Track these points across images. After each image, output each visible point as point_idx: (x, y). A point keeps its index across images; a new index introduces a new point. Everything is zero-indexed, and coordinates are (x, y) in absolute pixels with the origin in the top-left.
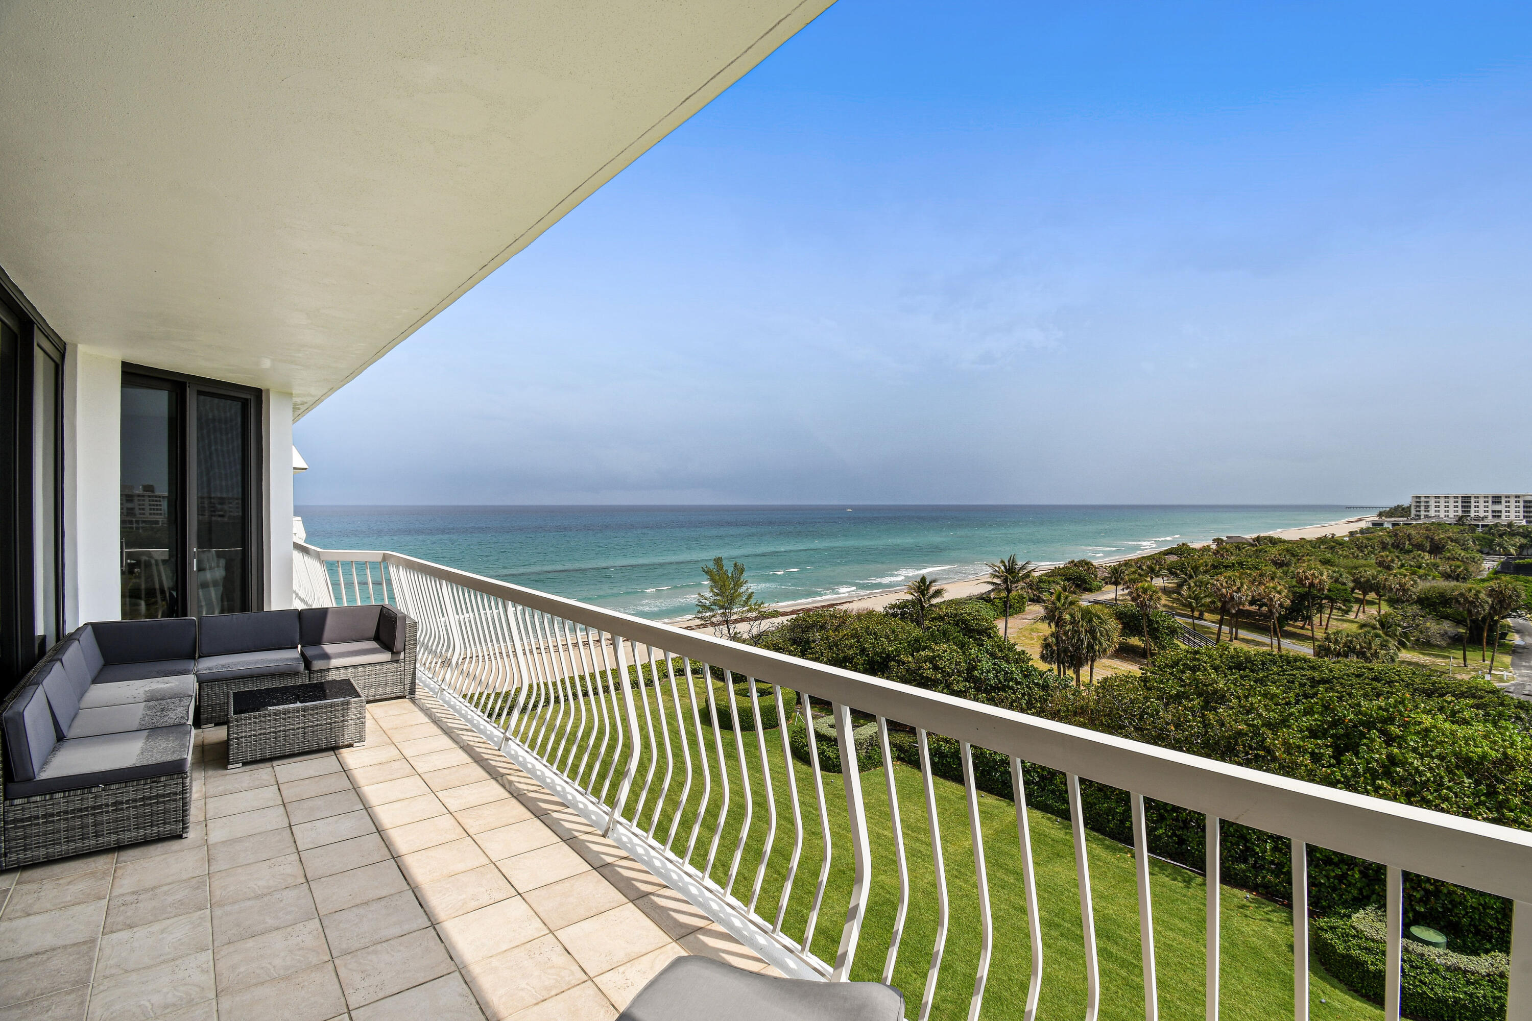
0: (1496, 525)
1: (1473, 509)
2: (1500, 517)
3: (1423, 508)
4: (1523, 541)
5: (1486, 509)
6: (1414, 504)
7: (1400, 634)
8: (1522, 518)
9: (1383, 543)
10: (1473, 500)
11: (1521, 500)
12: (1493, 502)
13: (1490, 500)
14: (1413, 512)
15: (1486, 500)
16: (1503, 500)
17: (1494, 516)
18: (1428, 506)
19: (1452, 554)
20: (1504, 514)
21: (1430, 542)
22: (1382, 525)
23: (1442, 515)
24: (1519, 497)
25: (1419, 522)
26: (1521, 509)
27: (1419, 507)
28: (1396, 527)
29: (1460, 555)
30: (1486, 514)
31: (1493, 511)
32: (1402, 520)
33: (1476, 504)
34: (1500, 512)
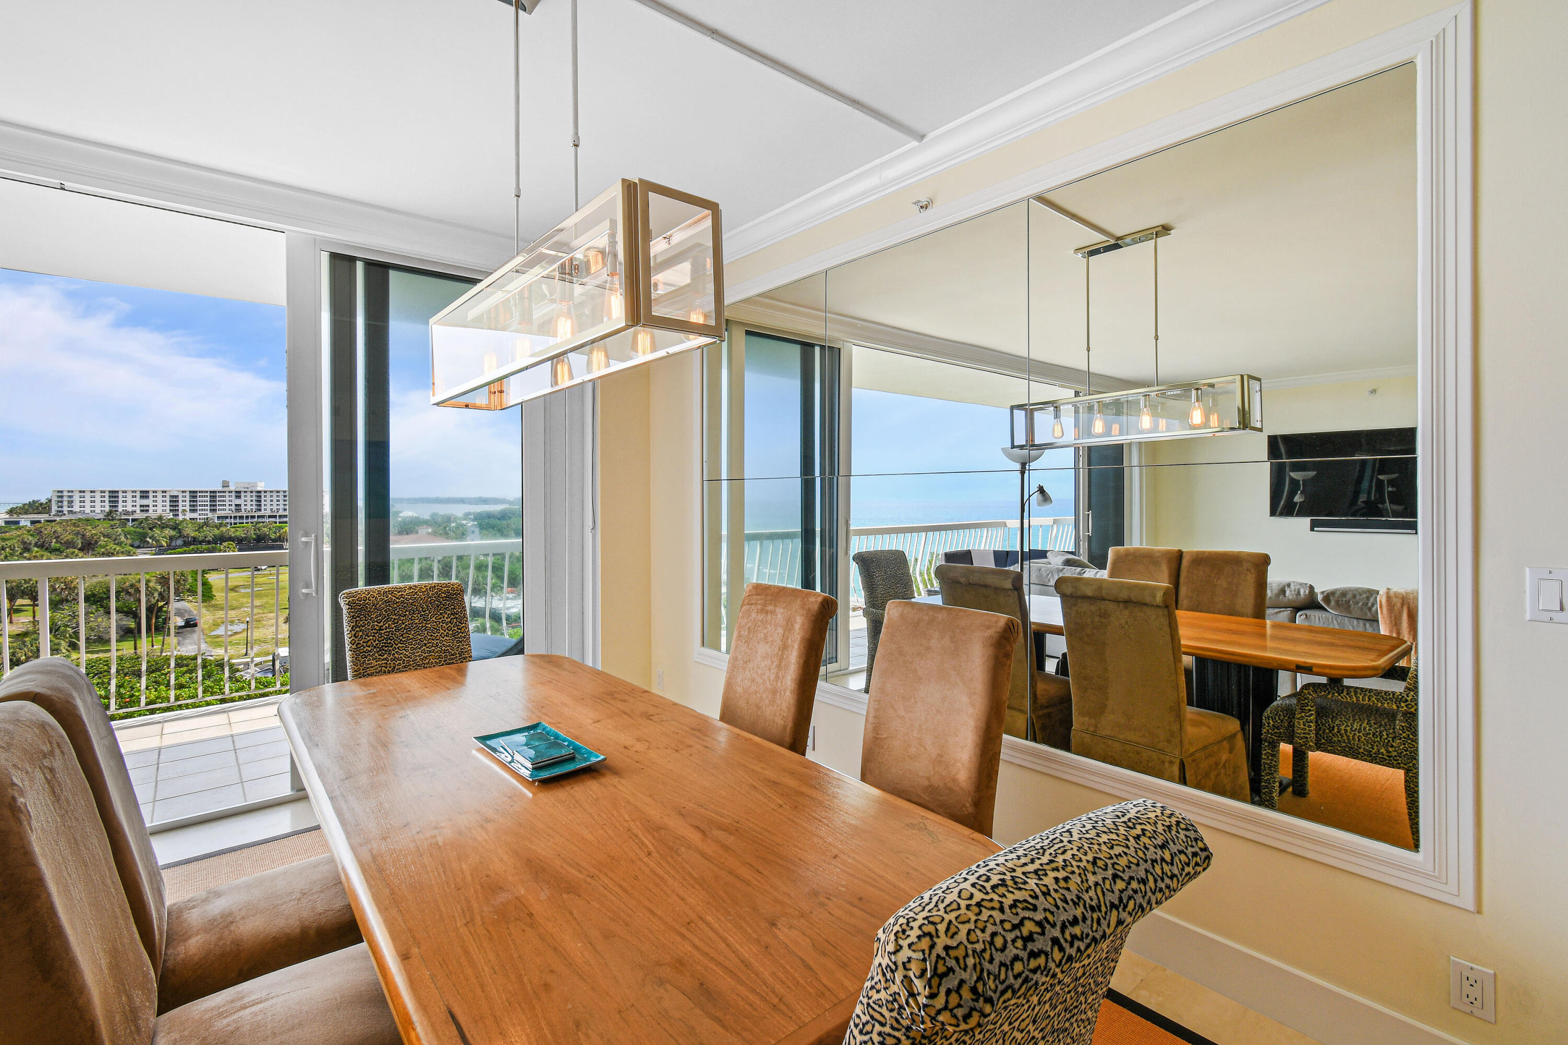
0: (147, 519)
1: (120, 504)
2: (147, 511)
3: (65, 503)
4: (173, 533)
5: (134, 504)
6: (55, 499)
7: (70, 636)
8: (168, 511)
9: (24, 543)
10: (120, 495)
11: (168, 495)
12: (141, 497)
13: (138, 494)
14: (54, 508)
15: (134, 494)
16: (151, 495)
17: (142, 511)
18: (72, 502)
19: (107, 550)
20: (151, 509)
21: (82, 538)
22: (17, 523)
23: (88, 510)
24: (165, 492)
25: (64, 518)
26: (168, 504)
27: (62, 502)
28: (38, 525)
29: (115, 549)
30: (134, 508)
31: (141, 506)
32: (43, 517)
33: (124, 499)
34: (148, 506)
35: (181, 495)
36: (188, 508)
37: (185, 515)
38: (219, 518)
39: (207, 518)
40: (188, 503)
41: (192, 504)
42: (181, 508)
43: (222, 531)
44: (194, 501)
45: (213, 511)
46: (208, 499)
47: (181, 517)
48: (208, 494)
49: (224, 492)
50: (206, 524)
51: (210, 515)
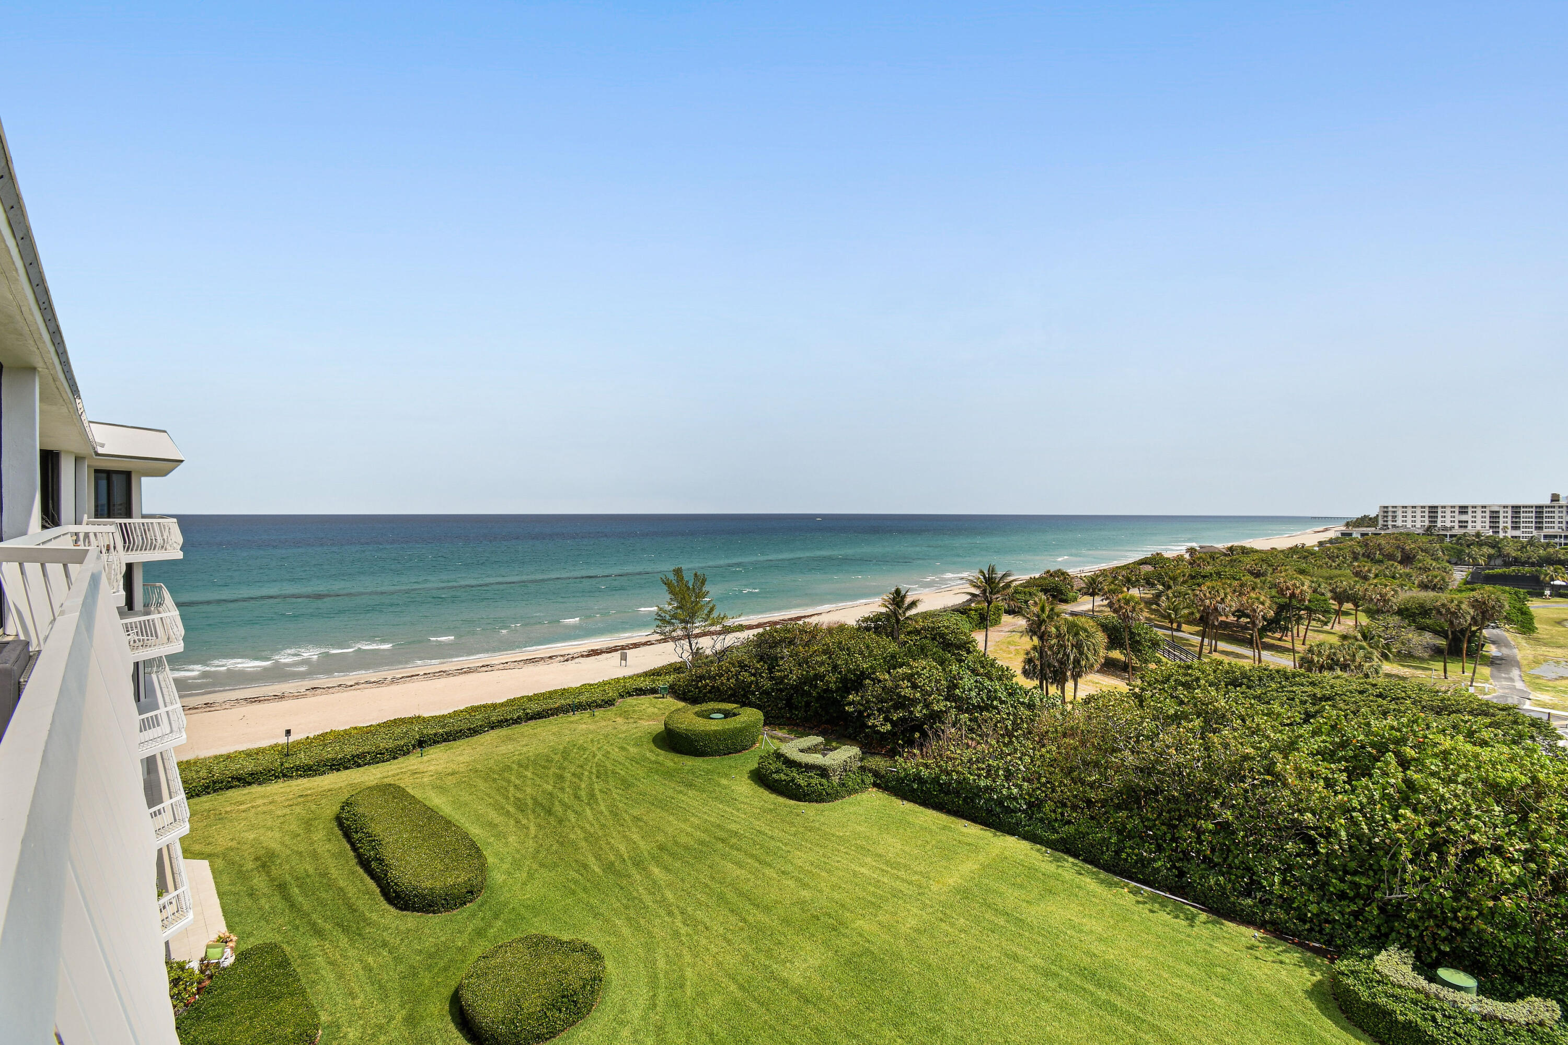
0: (1464, 535)
1: (1439, 519)
2: (1466, 527)
3: (1390, 518)
4: (1492, 551)
5: (1453, 519)
6: (1381, 514)
7: (1383, 646)
8: (1488, 528)
9: (1354, 553)
10: (1440, 510)
11: (1487, 510)
12: (1459, 512)
13: (1457, 510)
14: (1381, 522)
15: (1453, 510)
16: (1470, 510)
17: (1460, 527)
18: (1396, 516)
19: (1423, 564)
20: (1470, 525)
21: (1401, 552)
22: (1350, 534)
23: (1409, 525)
24: (1485, 507)
25: (1388, 531)
26: (1488, 520)
27: (1387, 517)
28: (1365, 537)
29: (1431, 565)
30: (1453, 524)
31: (1460, 522)
32: (1370, 530)
33: (1443, 514)
34: (1467, 522)
35: (1502, 510)
36: (1509, 525)
37: (1506, 532)
38: (1545, 537)
39: (1532, 537)
40: (1509, 520)
41: (1514, 520)
42: (1501, 525)
43: (1549, 553)
44: (1516, 517)
45: (1539, 528)
46: (1534, 515)
47: (1501, 535)
48: (1534, 510)
49: (1554, 507)
50: (1531, 542)
51: (1535, 533)
